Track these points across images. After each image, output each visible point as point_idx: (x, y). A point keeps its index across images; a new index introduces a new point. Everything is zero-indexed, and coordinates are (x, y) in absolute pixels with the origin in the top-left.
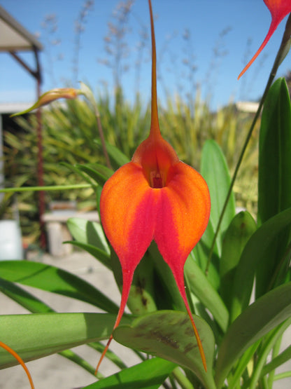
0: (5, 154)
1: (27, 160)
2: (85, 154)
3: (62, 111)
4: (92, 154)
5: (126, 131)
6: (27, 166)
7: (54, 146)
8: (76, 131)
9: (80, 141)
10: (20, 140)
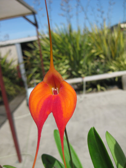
0: (24, 60)
1: (35, 61)
2: (60, 56)
3: (47, 38)
4: (63, 55)
5: (76, 43)
6: (36, 64)
7: (46, 54)
8: (55, 46)
9: (57, 50)
10: (31, 53)
